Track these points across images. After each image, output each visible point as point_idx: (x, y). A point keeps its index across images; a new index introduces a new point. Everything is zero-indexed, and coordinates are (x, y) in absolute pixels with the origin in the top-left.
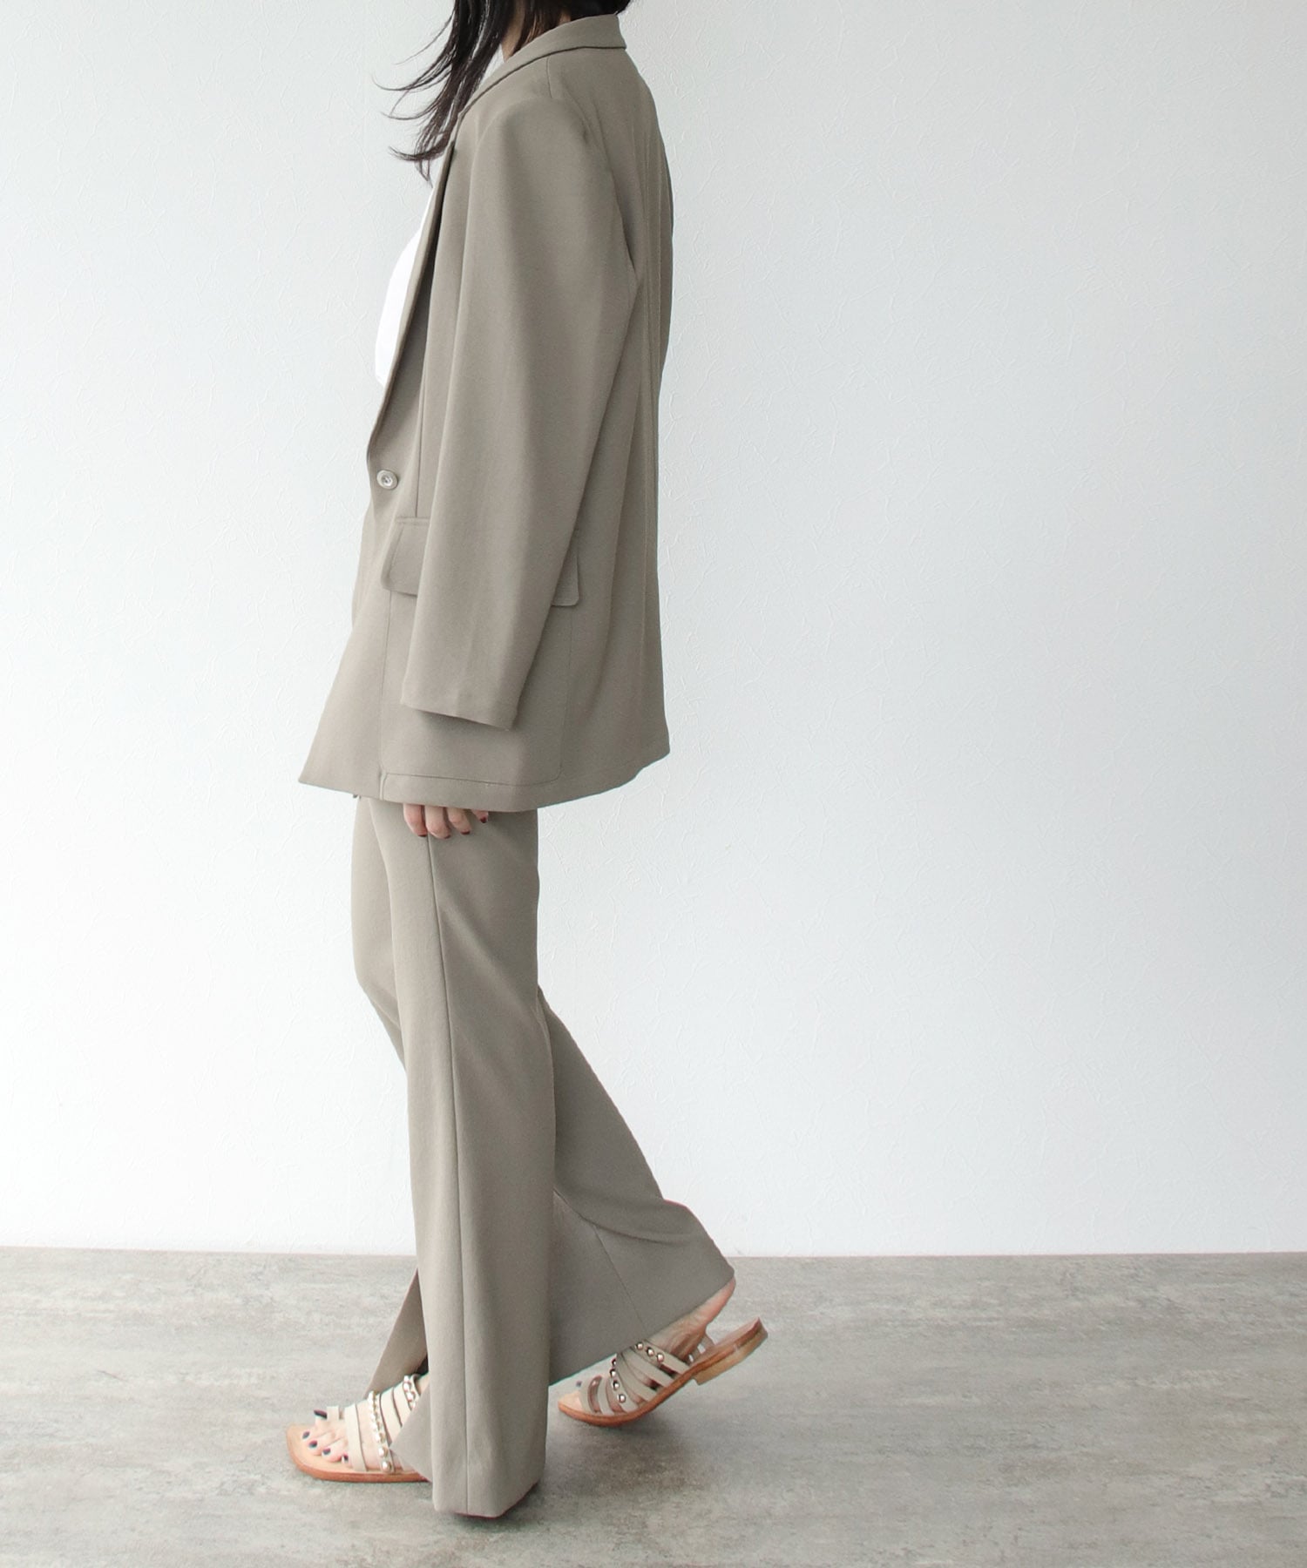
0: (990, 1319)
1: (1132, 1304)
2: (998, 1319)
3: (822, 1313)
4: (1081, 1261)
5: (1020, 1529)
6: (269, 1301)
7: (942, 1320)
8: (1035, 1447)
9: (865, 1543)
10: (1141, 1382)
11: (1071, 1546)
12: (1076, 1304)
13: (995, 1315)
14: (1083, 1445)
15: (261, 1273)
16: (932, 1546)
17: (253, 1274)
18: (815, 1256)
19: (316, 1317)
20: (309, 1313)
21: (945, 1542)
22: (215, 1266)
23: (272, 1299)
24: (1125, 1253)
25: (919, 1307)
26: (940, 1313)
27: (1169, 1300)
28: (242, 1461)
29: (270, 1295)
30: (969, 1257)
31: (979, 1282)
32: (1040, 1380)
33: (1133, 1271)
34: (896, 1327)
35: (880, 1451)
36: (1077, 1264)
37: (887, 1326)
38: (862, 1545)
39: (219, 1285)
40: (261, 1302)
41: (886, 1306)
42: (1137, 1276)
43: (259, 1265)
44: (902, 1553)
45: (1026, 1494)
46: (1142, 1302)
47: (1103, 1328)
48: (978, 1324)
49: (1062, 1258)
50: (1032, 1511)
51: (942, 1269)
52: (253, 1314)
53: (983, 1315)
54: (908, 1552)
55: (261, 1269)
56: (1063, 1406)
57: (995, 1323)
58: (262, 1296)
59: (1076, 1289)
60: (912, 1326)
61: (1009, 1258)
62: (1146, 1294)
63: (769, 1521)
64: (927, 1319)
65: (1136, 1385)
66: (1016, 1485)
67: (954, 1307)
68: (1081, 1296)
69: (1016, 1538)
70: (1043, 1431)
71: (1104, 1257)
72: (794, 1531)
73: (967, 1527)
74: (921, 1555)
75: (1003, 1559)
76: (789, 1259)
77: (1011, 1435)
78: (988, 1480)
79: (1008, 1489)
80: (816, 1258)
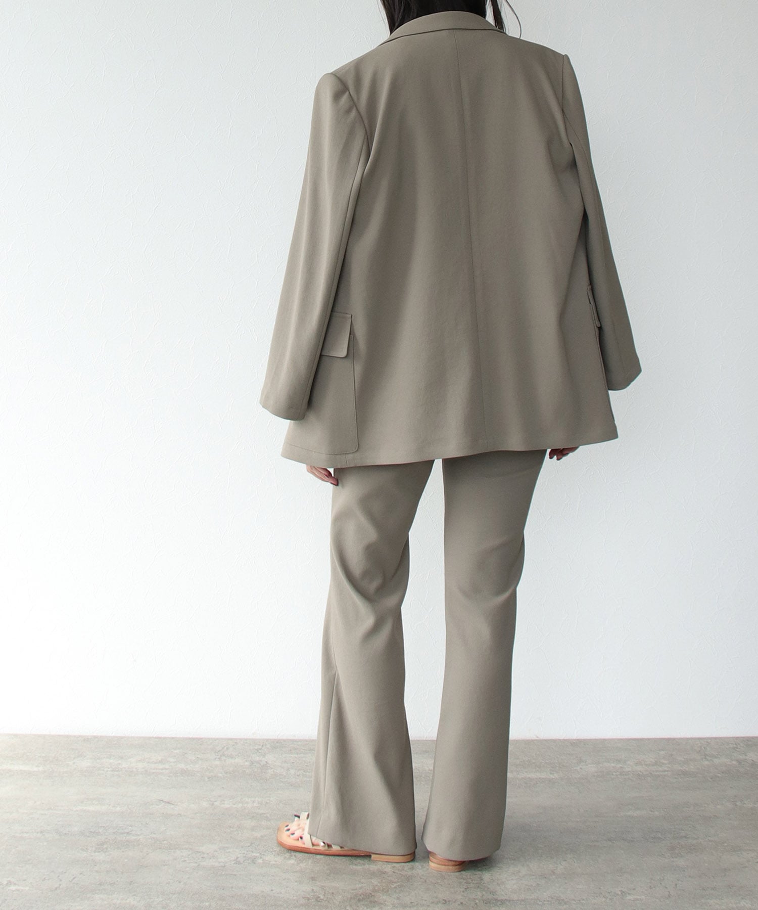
0: (665, 771)
1: (734, 762)
2: (667, 771)
3: (581, 768)
4: (709, 741)
5: (678, 880)
6: (265, 763)
7: (640, 771)
8: (685, 837)
9: (602, 888)
10: (738, 803)
11: (703, 889)
12: (707, 763)
13: (666, 769)
14: (709, 836)
15: (260, 749)
16: (634, 889)
17: (256, 750)
18: (578, 738)
19: (292, 771)
20: (288, 769)
21: (641, 887)
22: (233, 745)
23: (266, 762)
24: (731, 736)
25: (629, 765)
26: (639, 768)
27: (753, 761)
28: (249, 846)
29: (266, 760)
30: (654, 739)
31: (658, 752)
32: (688, 802)
33: (735, 746)
34: (617, 775)
35: (610, 840)
36: (707, 742)
37: (613, 775)
38: (600, 888)
39: (236, 755)
40: (260, 764)
41: (613, 765)
42: (737, 748)
43: (259, 745)
44: (620, 893)
45: (681, 862)
46: (739, 762)
47: (719, 775)
48: (658, 773)
49: (700, 739)
50: (684, 871)
51: (639, 745)
52: (256, 770)
53: (661, 769)
54: (622, 892)
55: (260, 747)
56: (700, 816)
57: (666, 773)
58: (261, 761)
59: (706, 755)
60: (626, 775)
61: (674, 739)
62: (742, 757)
63: (554, 877)
64: (633, 772)
65: (736, 805)
66: (676, 857)
67: (646, 765)
68: (709, 759)
69: (676, 885)
70: (690, 829)
71: (720, 738)
72: (566, 882)
73: (652, 879)
74: (629, 894)
75: (669, 896)
76: (564, 740)
77: (674, 831)
78: (663, 855)
79: (672, 859)
80: (578, 740)
